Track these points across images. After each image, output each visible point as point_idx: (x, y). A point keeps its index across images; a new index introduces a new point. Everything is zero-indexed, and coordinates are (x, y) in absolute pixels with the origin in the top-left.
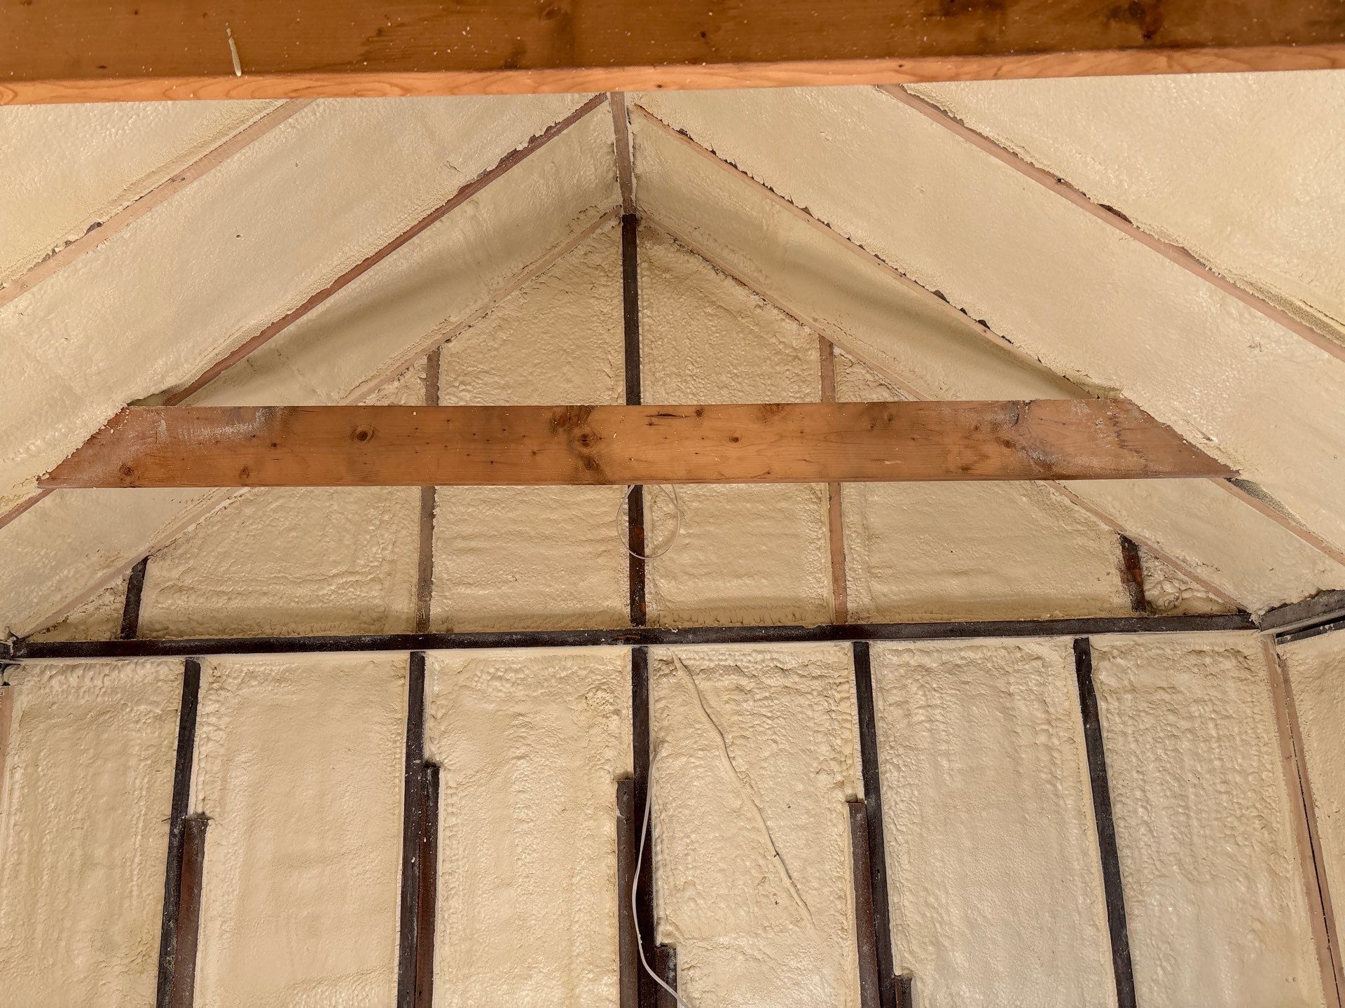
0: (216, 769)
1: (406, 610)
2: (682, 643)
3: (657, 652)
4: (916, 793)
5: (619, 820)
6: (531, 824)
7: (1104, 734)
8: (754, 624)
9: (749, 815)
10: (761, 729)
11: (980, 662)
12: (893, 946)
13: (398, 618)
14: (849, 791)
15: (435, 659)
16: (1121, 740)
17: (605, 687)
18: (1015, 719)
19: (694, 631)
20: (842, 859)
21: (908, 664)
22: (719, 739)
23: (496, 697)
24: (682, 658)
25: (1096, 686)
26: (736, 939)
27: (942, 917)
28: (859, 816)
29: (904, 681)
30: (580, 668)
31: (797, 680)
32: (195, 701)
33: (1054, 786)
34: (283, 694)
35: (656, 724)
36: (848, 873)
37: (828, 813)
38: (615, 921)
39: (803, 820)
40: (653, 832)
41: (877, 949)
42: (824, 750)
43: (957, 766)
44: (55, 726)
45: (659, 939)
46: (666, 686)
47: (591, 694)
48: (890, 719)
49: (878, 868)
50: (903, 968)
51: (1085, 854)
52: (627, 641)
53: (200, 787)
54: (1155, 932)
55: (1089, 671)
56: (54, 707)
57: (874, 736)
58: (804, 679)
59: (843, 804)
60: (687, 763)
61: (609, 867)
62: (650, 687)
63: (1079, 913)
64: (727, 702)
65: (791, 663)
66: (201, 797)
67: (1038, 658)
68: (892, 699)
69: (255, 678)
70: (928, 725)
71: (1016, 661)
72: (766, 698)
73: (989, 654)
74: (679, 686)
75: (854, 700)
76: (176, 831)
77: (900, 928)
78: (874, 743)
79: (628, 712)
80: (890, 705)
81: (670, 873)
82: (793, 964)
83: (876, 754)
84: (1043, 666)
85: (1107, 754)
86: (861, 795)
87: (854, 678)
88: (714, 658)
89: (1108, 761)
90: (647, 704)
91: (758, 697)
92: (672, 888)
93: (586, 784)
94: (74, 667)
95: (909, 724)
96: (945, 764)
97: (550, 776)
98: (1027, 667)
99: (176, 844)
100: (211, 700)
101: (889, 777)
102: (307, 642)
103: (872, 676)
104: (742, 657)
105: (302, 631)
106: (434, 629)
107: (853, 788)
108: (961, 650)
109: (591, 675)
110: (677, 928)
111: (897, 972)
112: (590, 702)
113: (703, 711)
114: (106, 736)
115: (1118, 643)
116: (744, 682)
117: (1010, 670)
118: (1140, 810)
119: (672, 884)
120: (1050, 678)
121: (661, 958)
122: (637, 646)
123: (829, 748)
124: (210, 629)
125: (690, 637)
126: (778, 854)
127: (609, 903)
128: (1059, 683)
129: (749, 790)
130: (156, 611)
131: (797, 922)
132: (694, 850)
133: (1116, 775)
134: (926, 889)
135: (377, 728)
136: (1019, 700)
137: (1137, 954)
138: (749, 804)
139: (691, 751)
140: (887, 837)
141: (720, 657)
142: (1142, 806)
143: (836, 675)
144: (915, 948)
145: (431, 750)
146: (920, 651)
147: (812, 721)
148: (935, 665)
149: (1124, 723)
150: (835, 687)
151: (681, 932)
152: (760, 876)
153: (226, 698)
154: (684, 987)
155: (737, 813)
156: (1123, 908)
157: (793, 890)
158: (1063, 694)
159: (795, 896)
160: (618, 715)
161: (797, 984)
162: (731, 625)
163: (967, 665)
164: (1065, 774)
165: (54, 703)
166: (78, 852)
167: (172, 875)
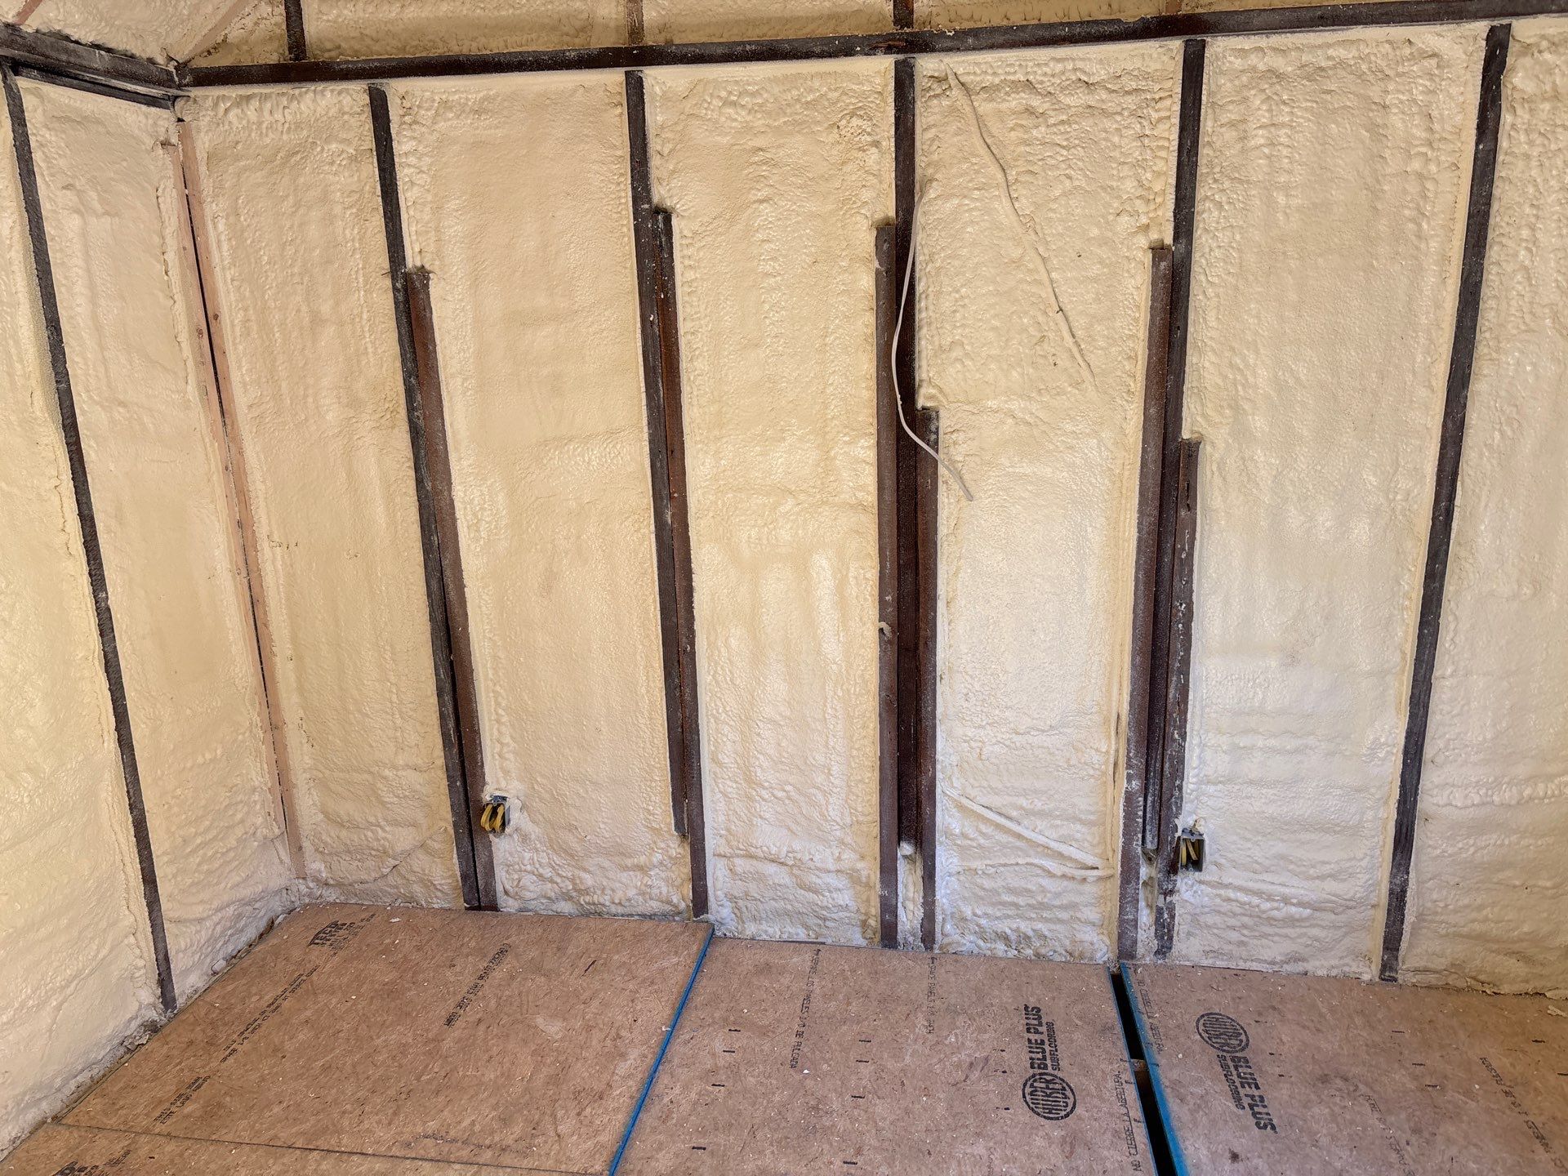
0: (427, 218)
1: (614, 16)
2: (958, 49)
3: (927, 65)
4: (1238, 237)
5: (878, 273)
6: (779, 278)
7: (1500, 158)
8: (1054, 20)
9: (1031, 266)
10: (1053, 162)
11: (1352, 63)
12: (1185, 409)
13: (607, 26)
14: (1154, 236)
15: (655, 77)
16: (1521, 164)
17: (862, 113)
18: (1384, 139)
19: (975, 33)
20: (1137, 315)
21: (1254, 69)
22: (1000, 175)
23: (731, 128)
24: (958, 73)
25: (1506, 91)
26: (1006, 402)
27: (1247, 380)
28: (1163, 264)
29: (1245, 93)
30: (830, 89)
31: (1104, 97)
32: (389, 139)
33: (1419, 225)
34: (485, 129)
35: (923, 158)
36: (1142, 331)
37: (1125, 262)
38: (873, 384)
39: (1096, 269)
40: (917, 287)
41: (1166, 412)
42: (1129, 185)
43: (1294, 202)
44: (245, 169)
45: (921, 402)
46: (936, 110)
47: (844, 122)
48: (1218, 144)
49: (1178, 324)
50: (1192, 432)
51: (1438, 306)
52: (889, 50)
53: (414, 238)
54: (1503, 393)
55: (1501, 72)
56: (239, 147)
57: (1195, 165)
58: (1114, 95)
59: (1144, 251)
60: (960, 205)
61: (867, 326)
62: (917, 112)
63: (1414, 373)
64: (1012, 129)
65: (1099, 74)
66: (417, 249)
67: (1434, 55)
68: (1224, 119)
69: (451, 108)
70: (1266, 151)
71: (1402, 61)
72: (1062, 122)
73: (1367, 51)
74: (953, 110)
75: (1176, 120)
76: (399, 285)
77: (1196, 391)
78: (1194, 175)
79: (889, 144)
80: (1222, 126)
81: (935, 332)
82: (1069, 427)
83: (1194, 189)
84: (1438, 66)
85: (1497, 182)
86: (1169, 240)
87: (1179, 90)
88: (1000, 71)
89: (1496, 192)
90: (913, 133)
91: (1052, 121)
92: (937, 347)
93: (840, 232)
94: (248, 98)
95: (1243, 151)
96: (1281, 199)
97: (798, 222)
98: (1415, 68)
99: (401, 298)
100: (406, 136)
101: (1206, 216)
102: (502, 60)
103: (1204, 86)
104: (1035, 69)
105: (495, 46)
106: (649, 41)
107: (1160, 231)
108: (1329, 46)
109: (844, 98)
110: (941, 390)
111: (1186, 435)
112: (843, 133)
113: (982, 141)
114: (302, 180)
115: (1551, 31)
116: (1036, 102)
117: (1391, 73)
118: (1523, 252)
119: (937, 343)
120: (1443, 83)
121: (923, 421)
122: (901, 57)
123: (1135, 183)
124: (388, 48)
125: (970, 41)
126: (1061, 310)
127: (866, 364)
128: (1454, 90)
129: (1034, 237)
130: (322, 25)
131: (1077, 384)
132: (964, 306)
133: (1502, 210)
134: (1233, 349)
135: (595, 167)
136: (1395, 114)
137: (1475, 418)
138: (1032, 253)
139: (965, 192)
140: (1195, 288)
141: (1008, 69)
142: (1527, 249)
143: (1157, 87)
144: (1209, 412)
145: (660, 193)
146: (1275, 49)
147: (1118, 150)
148: (1290, 69)
149: (1531, 143)
150: (1153, 104)
151: (945, 396)
152: (1039, 335)
153: (422, 134)
154: (946, 450)
155: (1017, 263)
156: (1470, 366)
157: (1075, 350)
158: (1457, 105)
159: (1078, 356)
160: (877, 147)
161: (1072, 447)
162: (1025, 23)
163: (1334, 67)
164: (1436, 210)
165: (237, 143)
166: (304, 309)
167: (403, 332)
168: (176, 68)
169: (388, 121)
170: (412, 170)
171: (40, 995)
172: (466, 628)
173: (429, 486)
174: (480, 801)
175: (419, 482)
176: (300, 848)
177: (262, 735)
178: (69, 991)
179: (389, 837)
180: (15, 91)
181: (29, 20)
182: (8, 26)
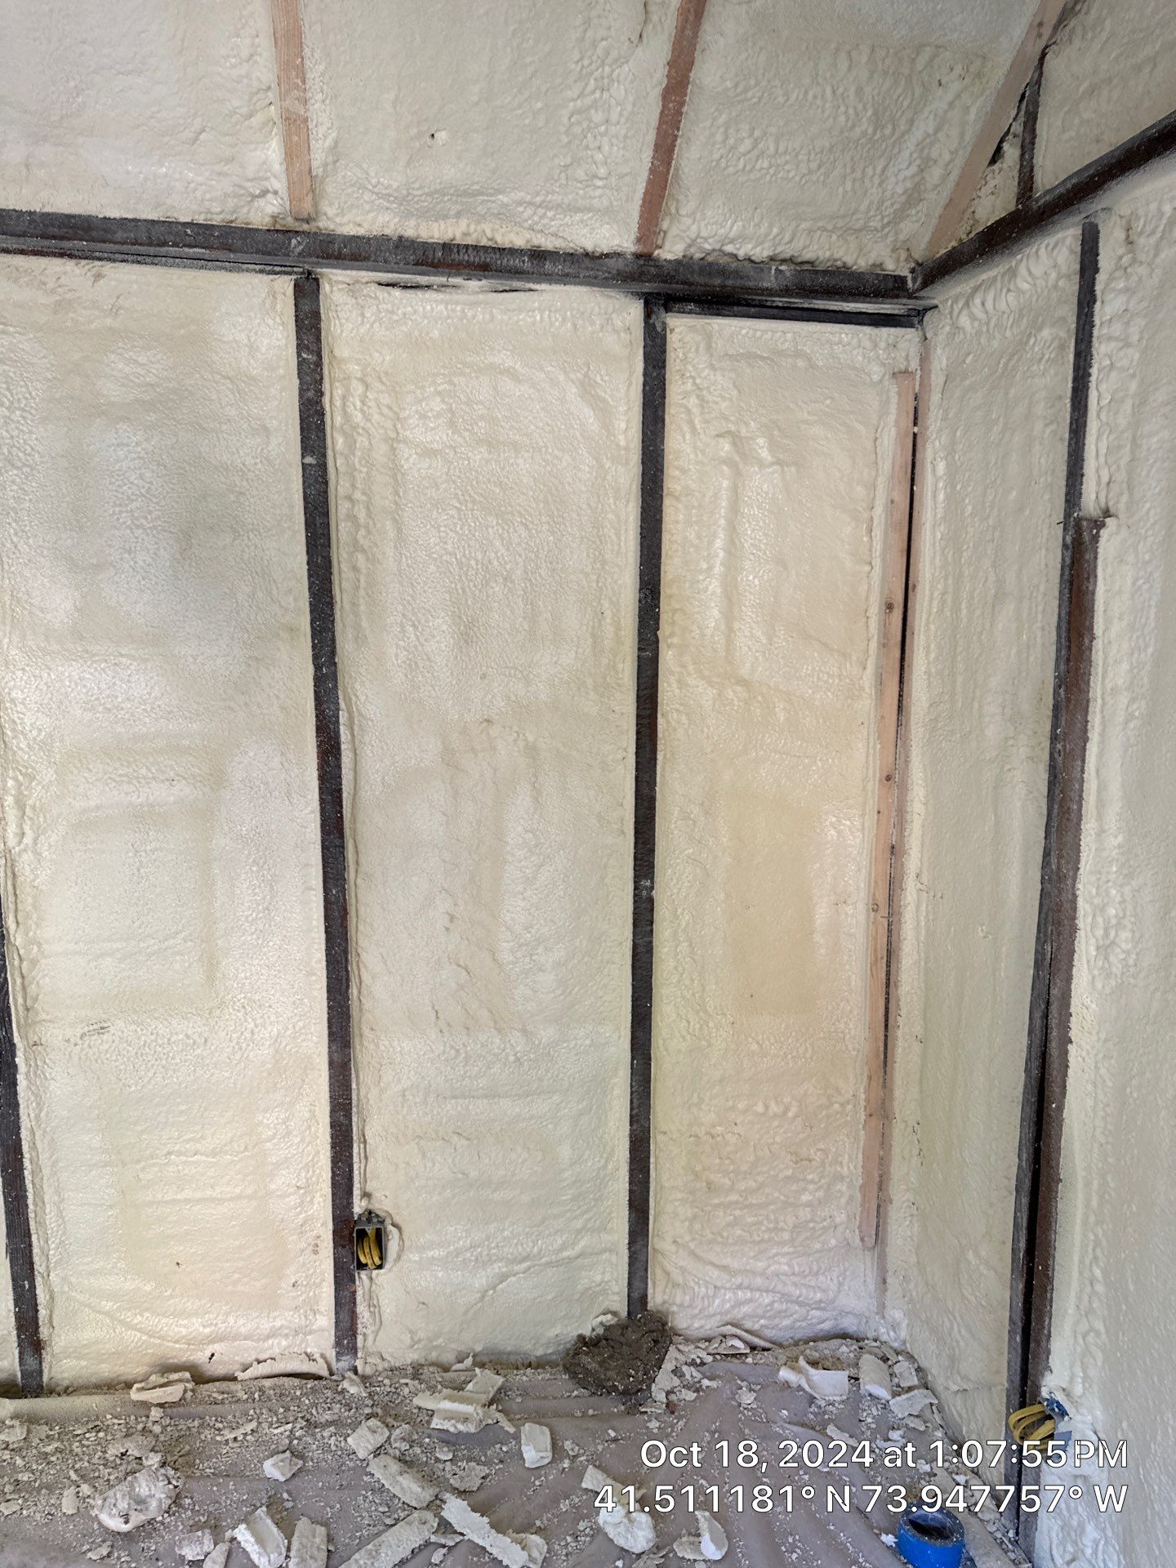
0: (1123, 423)
32: (1092, 300)
56: (968, 360)
66: (1105, 479)
76: (1069, 539)
94: (974, 291)
99: (1068, 561)
114: (1013, 392)
153: (1139, 279)
165: (969, 354)
166: (992, 577)
167: (1063, 615)
168: (913, 271)
169: (1097, 270)
170: (1113, 344)
171: (481, 1253)
172: (1060, 1108)
173: (1054, 860)
174: (1038, 1388)
175: (1046, 854)
176: (884, 1282)
177: (863, 1117)
178: (517, 1268)
179: (962, 1344)
180: (659, 330)
181: (667, 246)
182: (638, 256)
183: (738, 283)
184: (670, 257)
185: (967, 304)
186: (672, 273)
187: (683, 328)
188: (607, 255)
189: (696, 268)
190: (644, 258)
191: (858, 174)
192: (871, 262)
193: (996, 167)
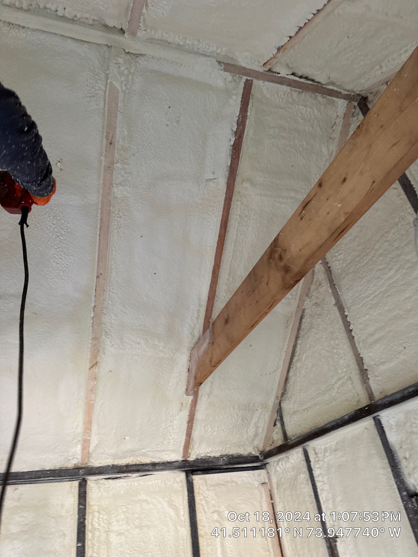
0: (331, 507)
15: (384, 417)
32: (312, 470)
34: (339, 458)
44: (285, 489)
69: (327, 451)
99: (330, 552)
100: (316, 468)
114: (298, 492)
145: (412, 483)
153: (322, 465)
168: (260, 454)
169: (310, 461)
170: (321, 483)
180: (191, 481)
181: (191, 457)
182: (183, 461)
183: (212, 464)
184: (192, 460)
185: (278, 464)
186: (193, 464)
187: (198, 479)
188: (174, 462)
189: (200, 462)
190: (185, 461)
191: (240, 432)
192: (248, 452)
193: (275, 427)
